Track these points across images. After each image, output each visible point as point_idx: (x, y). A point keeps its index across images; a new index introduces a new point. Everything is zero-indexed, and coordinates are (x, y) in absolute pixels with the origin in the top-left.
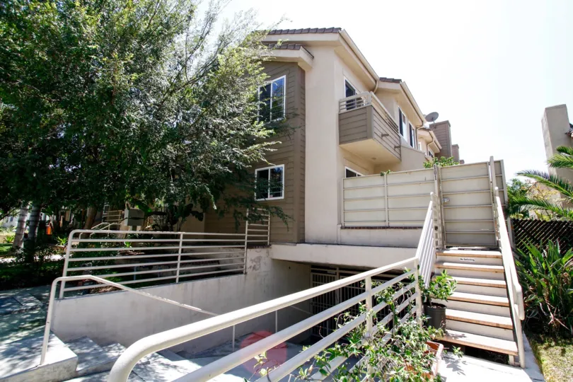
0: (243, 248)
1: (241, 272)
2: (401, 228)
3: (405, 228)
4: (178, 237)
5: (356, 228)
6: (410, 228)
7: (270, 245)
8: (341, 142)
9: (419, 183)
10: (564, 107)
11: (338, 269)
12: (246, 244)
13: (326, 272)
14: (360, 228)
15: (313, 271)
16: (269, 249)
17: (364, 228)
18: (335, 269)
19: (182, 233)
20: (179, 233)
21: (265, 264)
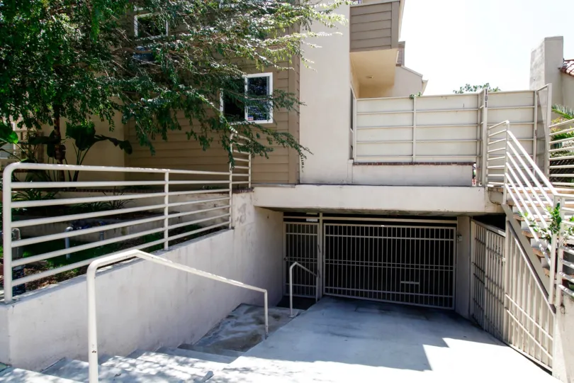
0: (228, 193)
1: (226, 228)
2: (433, 164)
3: (438, 164)
4: (161, 177)
5: (375, 164)
6: (443, 164)
7: (252, 188)
8: (352, 49)
9: (456, 110)
10: (561, 39)
11: (321, 214)
12: (231, 187)
13: (305, 220)
14: (380, 164)
15: (285, 220)
16: (252, 193)
17: (385, 164)
18: (318, 216)
19: (167, 171)
20: (163, 170)
21: (249, 213)
